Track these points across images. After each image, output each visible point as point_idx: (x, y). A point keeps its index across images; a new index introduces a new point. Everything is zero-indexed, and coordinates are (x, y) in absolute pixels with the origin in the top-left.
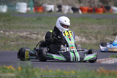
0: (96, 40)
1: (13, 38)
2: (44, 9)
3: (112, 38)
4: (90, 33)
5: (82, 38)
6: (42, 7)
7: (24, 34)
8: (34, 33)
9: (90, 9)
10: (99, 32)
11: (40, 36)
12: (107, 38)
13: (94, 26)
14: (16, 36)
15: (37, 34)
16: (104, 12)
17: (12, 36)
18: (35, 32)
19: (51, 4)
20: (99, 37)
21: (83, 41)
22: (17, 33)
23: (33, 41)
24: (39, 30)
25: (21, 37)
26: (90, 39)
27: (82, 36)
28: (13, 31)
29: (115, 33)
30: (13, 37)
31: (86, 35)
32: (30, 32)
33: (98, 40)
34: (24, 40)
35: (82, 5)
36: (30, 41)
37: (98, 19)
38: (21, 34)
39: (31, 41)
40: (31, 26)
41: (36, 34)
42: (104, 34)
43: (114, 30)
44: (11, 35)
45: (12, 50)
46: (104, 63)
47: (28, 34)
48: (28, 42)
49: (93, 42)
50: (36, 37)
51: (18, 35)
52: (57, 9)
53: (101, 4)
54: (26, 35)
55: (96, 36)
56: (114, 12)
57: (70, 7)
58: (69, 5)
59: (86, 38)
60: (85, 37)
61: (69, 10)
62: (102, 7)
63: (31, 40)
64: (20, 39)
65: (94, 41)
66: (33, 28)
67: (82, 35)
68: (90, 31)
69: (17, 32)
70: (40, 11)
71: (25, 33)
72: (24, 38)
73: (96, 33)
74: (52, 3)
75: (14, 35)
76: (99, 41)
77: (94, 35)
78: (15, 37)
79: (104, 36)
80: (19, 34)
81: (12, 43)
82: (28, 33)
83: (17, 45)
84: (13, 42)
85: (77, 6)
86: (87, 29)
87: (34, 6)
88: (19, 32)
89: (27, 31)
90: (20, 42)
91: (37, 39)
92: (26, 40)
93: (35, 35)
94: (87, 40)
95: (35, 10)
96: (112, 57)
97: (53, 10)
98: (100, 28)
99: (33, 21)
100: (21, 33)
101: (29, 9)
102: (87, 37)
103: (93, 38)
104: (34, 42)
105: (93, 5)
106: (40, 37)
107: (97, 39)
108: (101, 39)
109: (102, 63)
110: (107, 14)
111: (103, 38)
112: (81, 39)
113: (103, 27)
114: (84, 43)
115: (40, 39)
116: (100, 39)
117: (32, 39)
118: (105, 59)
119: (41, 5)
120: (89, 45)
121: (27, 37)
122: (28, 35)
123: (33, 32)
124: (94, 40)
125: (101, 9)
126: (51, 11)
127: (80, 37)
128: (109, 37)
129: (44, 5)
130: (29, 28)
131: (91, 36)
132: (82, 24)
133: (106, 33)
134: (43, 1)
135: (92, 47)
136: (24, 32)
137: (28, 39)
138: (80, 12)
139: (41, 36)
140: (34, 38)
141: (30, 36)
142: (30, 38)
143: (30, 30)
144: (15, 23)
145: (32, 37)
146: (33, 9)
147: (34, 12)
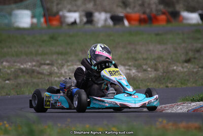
0: (155, 72)
1: (8, 74)
2: (61, 20)
3: (183, 67)
4: (144, 59)
5: (130, 70)
6: (57, 17)
7: (28, 65)
8: (45, 64)
9: (143, 16)
10: (160, 58)
11: (55, 68)
12: (175, 68)
13: (151, 47)
14: (13, 70)
15: (51, 64)
16: (168, 21)
17: (6, 70)
18: (48, 62)
19: (75, 11)
20: (160, 67)
21: (133, 75)
22: (16, 64)
23: (43, 77)
24: (54, 57)
25: (23, 71)
26: (145, 70)
27: (129, 66)
28: (7, 61)
29: (188, 58)
30: (9, 71)
31: (136, 63)
32: (38, 61)
33: (158, 72)
34: (27, 77)
35: (128, 10)
36: (38, 78)
37: (157, 35)
38: (22, 67)
39: (41, 78)
40: (40, 51)
41: (48, 64)
42: (169, 60)
43: (187, 53)
44: (4, 67)
45: (7, 94)
46: (169, 111)
47: (35, 66)
48: (35, 80)
49: (150, 76)
50: (49, 71)
51: (17, 67)
52: (85, 20)
53: (161, 7)
54: (30, 67)
55: (156, 65)
56: (185, 22)
57: (108, 15)
58: (106, 11)
59: (137, 69)
60: (135, 67)
61: (106, 20)
62: (164, 13)
63: (40, 76)
64: (21, 74)
65: (152, 75)
66: (44, 54)
67: (130, 64)
68: (145, 56)
69: (15, 62)
70: (55, 23)
71: (30, 64)
72: (28, 73)
73: (154, 59)
74: (75, 8)
75: (9, 68)
76: (161, 74)
77: (152, 63)
78: (11, 71)
79: (170, 63)
80: (19, 66)
81: (7, 82)
82: (34, 63)
83: (17, 86)
84: (8, 80)
85: (121, 13)
86: (139, 52)
87: (44, 16)
88: (18, 62)
89: (34, 61)
90: (21, 80)
91: (50, 74)
92: (31, 77)
93: (47, 67)
94: (138, 72)
95: (46, 22)
96: (183, 100)
97: (78, 21)
98: (162, 51)
99: (43, 41)
100: (22, 64)
101: (35, 21)
102: (139, 67)
103: (149, 69)
104: (46, 78)
105: (148, 11)
106: (56, 70)
107: (156, 70)
108: (163, 70)
109: (167, 111)
110: (174, 24)
111: (167, 67)
112: (128, 71)
113: (166, 49)
114: (134, 77)
115: (56, 73)
116: (161, 70)
117: (42, 74)
118: (170, 105)
119: (57, 13)
120: (143, 80)
121: (33, 71)
122: (34, 68)
123: (43, 62)
124: (151, 71)
125: (163, 17)
126: (74, 23)
127: (127, 67)
128: (177, 66)
129: (61, 13)
130: (37, 54)
131: (146, 64)
132: (130, 43)
133: (172, 58)
134: (60, 6)
135: (149, 84)
136: (27, 62)
137: (36, 74)
138: (126, 23)
139: (57, 68)
140: (45, 72)
141: (38, 69)
142: (39, 73)
143: (39, 58)
144: (10, 47)
145: (41, 71)
146: (42, 20)
147: (44, 25)
